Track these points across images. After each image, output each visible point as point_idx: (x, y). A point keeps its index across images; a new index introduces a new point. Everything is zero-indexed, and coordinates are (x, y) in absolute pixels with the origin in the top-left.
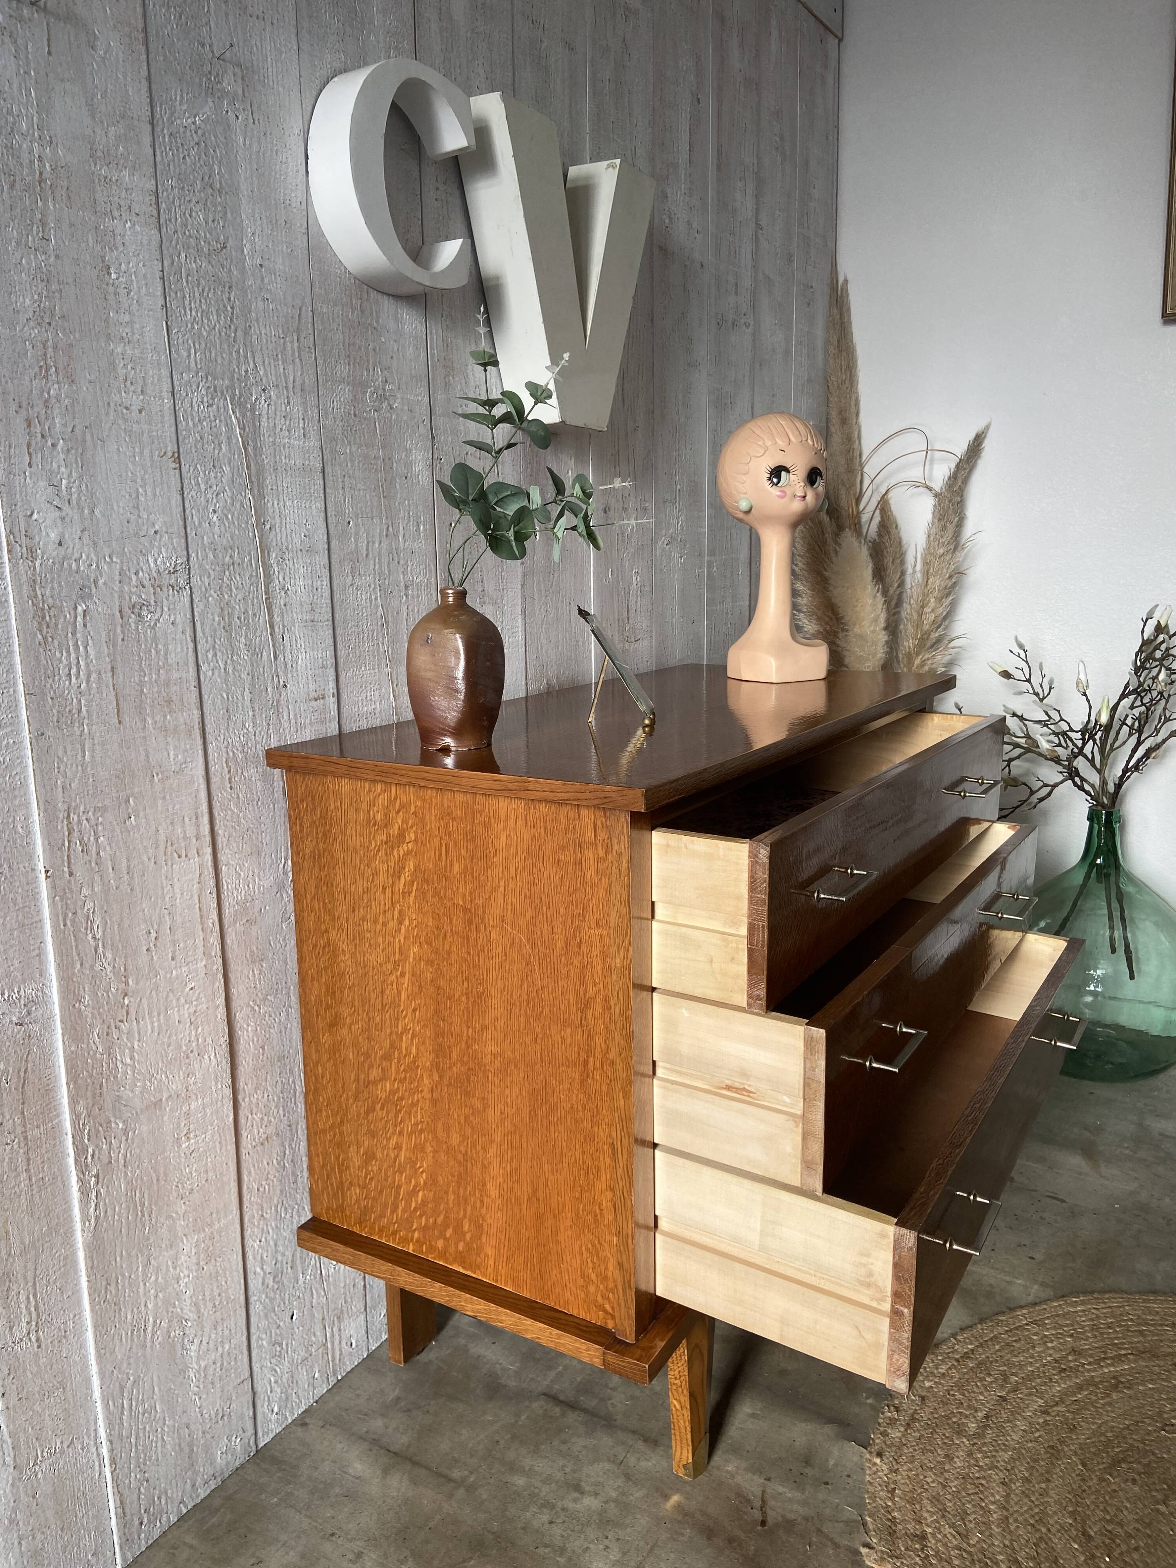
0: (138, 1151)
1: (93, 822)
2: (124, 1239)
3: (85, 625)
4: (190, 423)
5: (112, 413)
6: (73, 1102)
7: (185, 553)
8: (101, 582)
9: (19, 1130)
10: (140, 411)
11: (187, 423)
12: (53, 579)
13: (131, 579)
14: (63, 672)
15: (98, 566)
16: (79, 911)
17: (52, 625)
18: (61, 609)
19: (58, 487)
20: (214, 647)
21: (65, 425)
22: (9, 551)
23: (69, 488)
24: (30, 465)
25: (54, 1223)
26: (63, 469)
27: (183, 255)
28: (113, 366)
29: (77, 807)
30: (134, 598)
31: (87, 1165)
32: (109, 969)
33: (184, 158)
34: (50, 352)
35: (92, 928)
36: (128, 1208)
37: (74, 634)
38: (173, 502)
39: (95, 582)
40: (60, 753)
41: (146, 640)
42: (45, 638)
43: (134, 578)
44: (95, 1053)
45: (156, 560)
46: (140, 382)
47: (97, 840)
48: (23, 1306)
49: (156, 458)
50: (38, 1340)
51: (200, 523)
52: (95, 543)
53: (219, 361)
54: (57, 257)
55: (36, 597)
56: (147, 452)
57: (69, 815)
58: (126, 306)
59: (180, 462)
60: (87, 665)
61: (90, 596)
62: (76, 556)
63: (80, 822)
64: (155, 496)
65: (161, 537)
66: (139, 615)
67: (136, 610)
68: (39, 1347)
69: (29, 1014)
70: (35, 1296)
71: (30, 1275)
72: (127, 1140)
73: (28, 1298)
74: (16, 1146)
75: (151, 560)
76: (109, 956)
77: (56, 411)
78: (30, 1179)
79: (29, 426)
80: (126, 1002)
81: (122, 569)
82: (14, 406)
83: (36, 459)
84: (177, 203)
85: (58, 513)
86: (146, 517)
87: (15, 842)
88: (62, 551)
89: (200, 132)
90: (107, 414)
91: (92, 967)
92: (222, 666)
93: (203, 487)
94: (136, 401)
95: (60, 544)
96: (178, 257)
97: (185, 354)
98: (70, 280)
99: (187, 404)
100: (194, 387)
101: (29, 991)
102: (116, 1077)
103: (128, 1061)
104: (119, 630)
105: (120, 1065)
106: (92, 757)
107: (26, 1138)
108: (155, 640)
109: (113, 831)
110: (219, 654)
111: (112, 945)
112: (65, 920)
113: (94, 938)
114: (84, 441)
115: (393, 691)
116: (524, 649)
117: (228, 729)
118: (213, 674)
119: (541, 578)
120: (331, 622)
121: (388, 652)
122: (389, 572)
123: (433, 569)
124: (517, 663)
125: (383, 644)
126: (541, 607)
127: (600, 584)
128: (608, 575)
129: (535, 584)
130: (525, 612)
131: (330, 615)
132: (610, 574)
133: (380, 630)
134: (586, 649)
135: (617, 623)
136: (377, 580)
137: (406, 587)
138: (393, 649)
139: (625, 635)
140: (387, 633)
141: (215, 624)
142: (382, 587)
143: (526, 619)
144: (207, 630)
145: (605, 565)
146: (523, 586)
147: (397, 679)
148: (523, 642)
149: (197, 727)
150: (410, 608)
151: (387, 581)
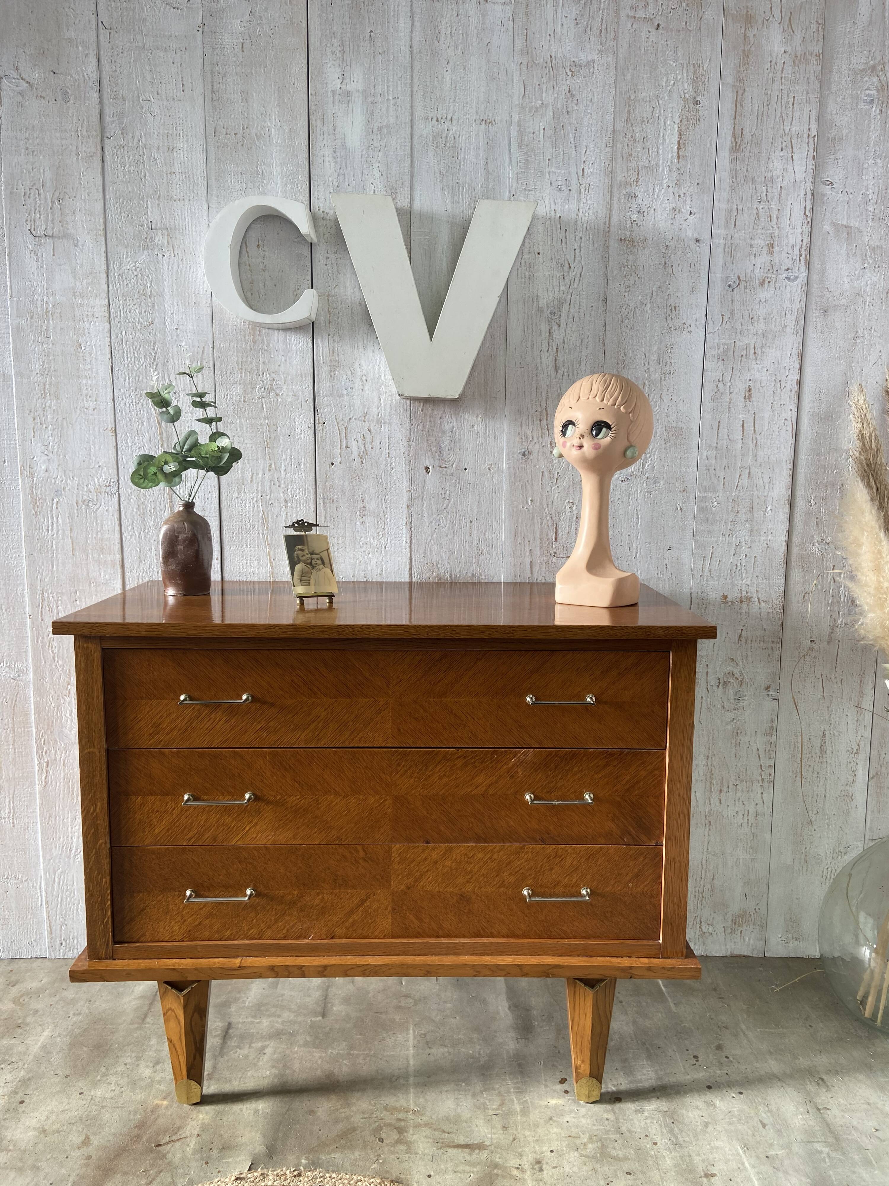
0: (71, 761)
1: (56, 599)
2: (61, 800)
3: (57, 508)
4: (124, 414)
5: (78, 411)
6: (37, 724)
7: (116, 476)
8: (67, 489)
9: (11, 725)
10: (94, 410)
11: (122, 414)
12: (42, 487)
13: (83, 488)
14: (45, 528)
15: (66, 481)
16: (46, 638)
17: (40, 507)
18: (45, 499)
19: (47, 446)
20: (133, 524)
21: (53, 418)
22: (21, 474)
23: (53, 446)
24: (34, 437)
25: (25, 775)
26: (51, 438)
27: (124, 332)
28: (80, 389)
29: (47, 590)
30: (85, 497)
31: (42, 755)
32: (60, 669)
33: (127, 284)
34: (47, 386)
35: (52, 647)
36: (64, 786)
37: (51, 511)
38: (110, 452)
39: (64, 489)
40: (40, 564)
41: (91, 518)
42: (36, 512)
43: (85, 488)
44: (50, 706)
45: (98, 480)
46: (95, 396)
47: (57, 607)
48: (7, 804)
49: (102, 431)
50: (13, 823)
51: (127, 462)
52: (65, 471)
53: (145, 380)
54: (53, 344)
55: (33, 493)
56: (96, 429)
57: (43, 593)
58: (89, 361)
59: (116, 433)
60: (57, 526)
61: (61, 495)
62: (55, 476)
63: (48, 597)
64: (100, 449)
65: (102, 469)
66: (87, 505)
67: (86, 503)
68: (14, 826)
69: (19, 676)
70: (13, 802)
71: (11, 792)
72: (66, 753)
73: (9, 802)
74: (8, 732)
75: (96, 480)
76: (61, 663)
77: (49, 412)
78: (15, 749)
79: (34, 419)
80: (69, 687)
81: (79, 483)
82: (28, 412)
83: (37, 434)
84: (121, 307)
85: (46, 457)
86: (94, 459)
87: (17, 599)
88: (47, 474)
89: (138, 270)
90: (76, 412)
91: (51, 665)
92: (137, 535)
93: (130, 444)
94: (92, 405)
95: (46, 471)
96: (121, 334)
97: (122, 380)
98: (60, 353)
99: (122, 404)
100: (127, 395)
101: (19, 666)
102: (61, 721)
103: (68, 716)
104: (75, 511)
105: (64, 717)
106: (57, 569)
107: (14, 730)
108: (96, 517)
109: (67, 605)
110: (135, 528)
111: (63, 658)
112: (38, 639)
113: (53, 652)
114: (62, 425)
115: (271, 562)
116: (408, 549)
117: (139, 567)
118: (131, 538)
119: (432, 502)
120: (218, 518)
121: (267, 539)
122: (271, 492)
123: (312, 491)
124: (400, 558)
125: (263, 534)
126: (431, 522)
127: (515, 509)
128: (527, 503)
129: (425, 505)
130: (411, 524)
131: (218, 513)
132: (529, 502)
133: (260, 525)
134: (494, 557)
135: (538, 541)
136: (260, 496)
137: (286, 501)
138: (271, 537)
139: (552, 551)
140: (267, 528)
141: (134, 513)
142: (264, 500)
143: (413, 529)
144: (128, 516)
145: (523, 495)
146: (409, 507)
147: (275, 556)
148: (408, 545)
149: (118, 563)
150: (289, 514)
151: (268, 497)
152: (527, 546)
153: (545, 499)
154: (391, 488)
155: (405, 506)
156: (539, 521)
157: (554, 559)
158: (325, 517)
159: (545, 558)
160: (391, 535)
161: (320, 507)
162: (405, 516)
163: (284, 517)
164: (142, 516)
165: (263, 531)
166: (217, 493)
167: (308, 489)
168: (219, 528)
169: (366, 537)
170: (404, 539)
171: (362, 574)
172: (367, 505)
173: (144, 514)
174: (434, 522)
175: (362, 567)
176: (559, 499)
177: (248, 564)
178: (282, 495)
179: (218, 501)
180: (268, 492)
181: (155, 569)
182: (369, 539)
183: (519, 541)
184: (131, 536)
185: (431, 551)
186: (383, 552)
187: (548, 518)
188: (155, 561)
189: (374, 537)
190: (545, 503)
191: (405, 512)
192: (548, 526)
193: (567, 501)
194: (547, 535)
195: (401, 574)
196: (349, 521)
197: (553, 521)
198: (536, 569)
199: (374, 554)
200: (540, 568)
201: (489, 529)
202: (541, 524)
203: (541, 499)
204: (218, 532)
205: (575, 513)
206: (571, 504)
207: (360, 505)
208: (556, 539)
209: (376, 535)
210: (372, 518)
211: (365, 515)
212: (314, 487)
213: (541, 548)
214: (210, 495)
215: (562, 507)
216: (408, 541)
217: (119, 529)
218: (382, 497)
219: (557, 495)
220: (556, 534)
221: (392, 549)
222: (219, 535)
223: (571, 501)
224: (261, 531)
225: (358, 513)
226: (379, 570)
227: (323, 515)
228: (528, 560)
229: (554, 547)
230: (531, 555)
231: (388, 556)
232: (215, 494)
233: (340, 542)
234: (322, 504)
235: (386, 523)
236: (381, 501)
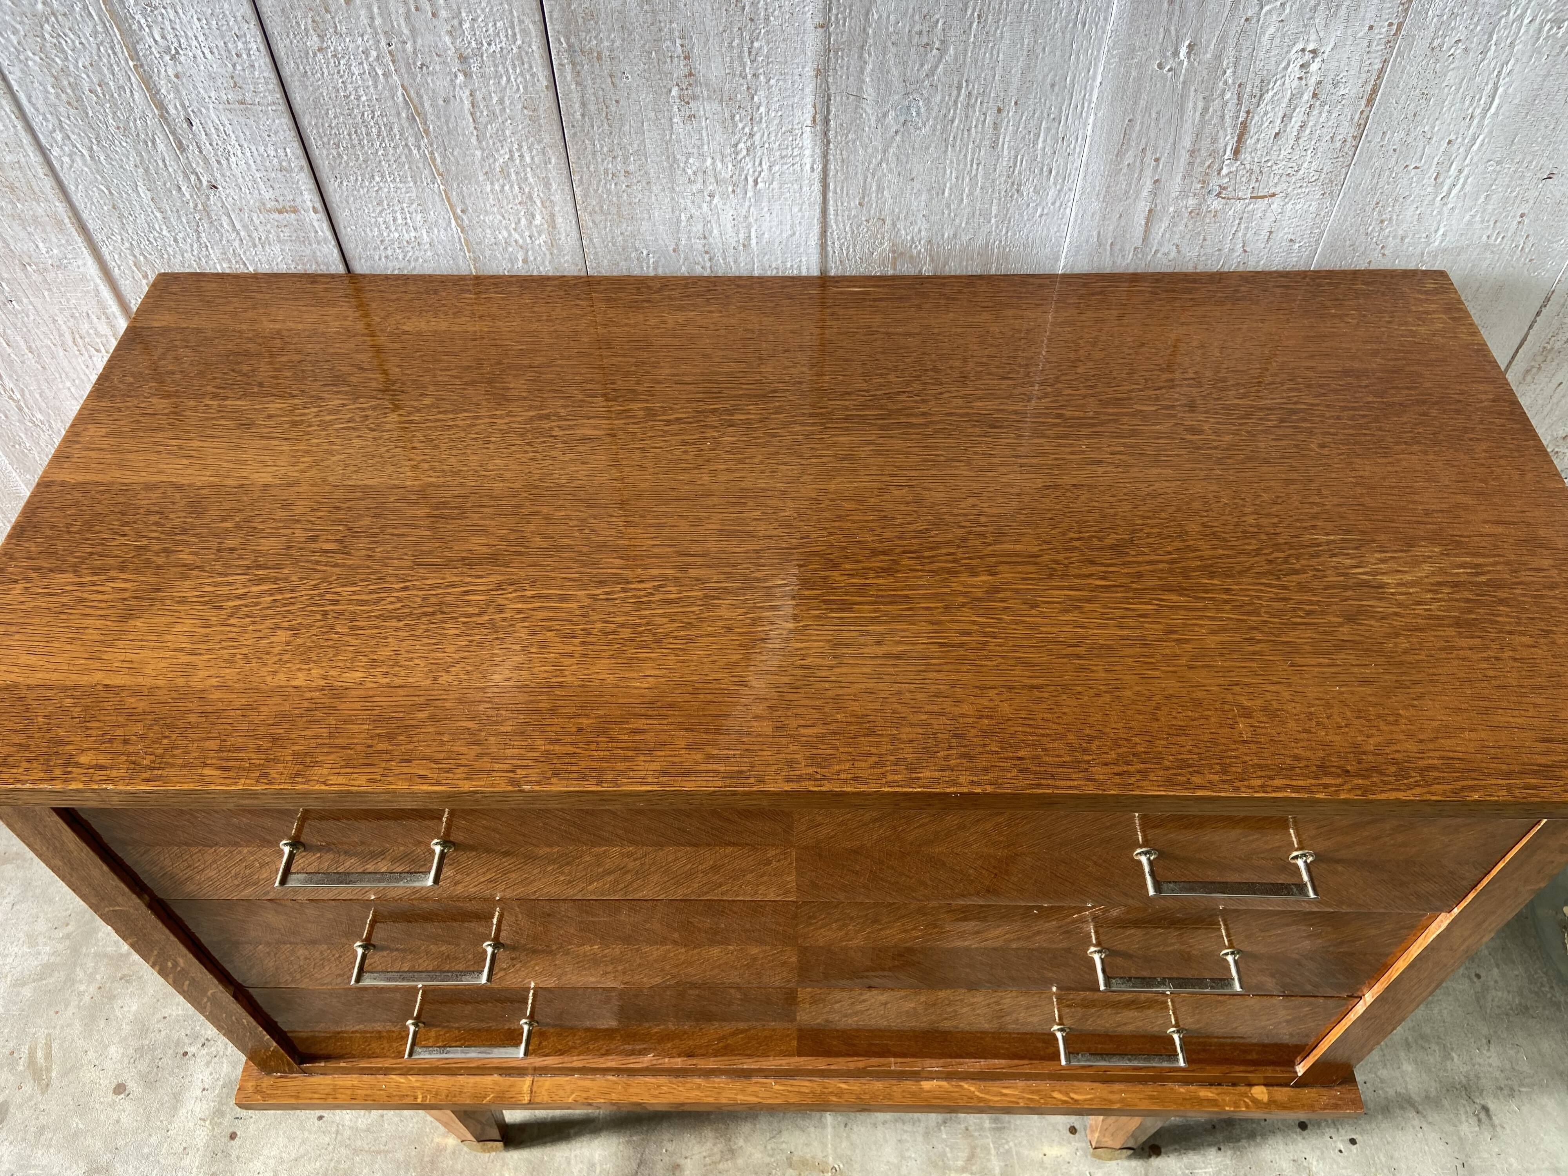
115: (456, 218)
116: (817, 187)
117: (123, 227)
118: (73, 161)
119: (890, 57)
120: (283, 107)
121: (434, 160)
122: (413, 30)
123: (534, 30)
124: (795, 209)
125: (419, 148)
126: (885, 115)
127: (1134, 73)
128: (1176, 53)
129: (869, 67)
130: (827, 121)
131: (278, 95)
132: (1183, 51)
133: (406, 125)
134: (1050, 199)
135: (1184, 157)
136: (383, 43)
137: (463, 59)
138: (444, 157)
139: (1214, 183)
140: (427, 131)
141: (52, 97)
142: (399, 56)
143: (831, 134)
144: (40, 104)
145: (1167, 31)
146: (821, 73)
147: (463, 202)
148: (817, 175)
149: (67, 221)
150: (479, 95)
151: (409, 47)
152: (1148, 172)
153: (1231, 42)
154: (767, 19)
155: (809, 71)
156: (1200, 105)
157: (1216, 204)
158: (583, 104)
159: (1192, 202)
160: (770, 150)
161: (566, 77)
162: (809, 99)
163: (467, 105)
164: (77, 103)
165: (417, 140)
166: (260, 38)
167: (521, 22)
168: (293, 133)
169: (702, 156)
170: (808, 161)
171: (699, 244)
172: (700, 67)
173: (79, 99)
174: (892, 114)
175: (698, 228)
176: (1277, 41)
177: (400, 221)
178: (447, 39)
179: (268, 60)
180: (406, 31)
181: (165, 232)
182: (709, 161)
183: (1129, 159)
184: (70, 156)
185: (880, 189)
186: (750, 194)
187: (1228, 96)
188: (158, 215)
189: (723, 156)
190: (1230, 52)
191: (810, 89)
192: (1223, 117)
193: (1300, 46)
194: (1214, 141)
195: (798, 246)
196: (652, 115)
197: (1239, 103)
198: (1160, 228)
199: (724, 196)
200: (1173, 224)
201: (1048, 129)
202: (1206, 109)
203: (1222, 39)
204: (296, 145)
205: (1313, 81)
206: (1308, 56)
207: (680, 69)
208: (1236, 152)
209: (728, 150)
210: (716, 106)
211: (695, 97)
212: (538, 17)
213: (1187, 175)
214: (240, 45)
215: (1278, 63)
216: (818, 167)
217: (29, 138)
218: (741, 45)
219: (1272, 30)
220: (1239, 141)
221: (775, 185)
222: (300, 152)
223: (1311, 47)
224: (411, 141)
225: (675, 92)
226: (742, 236)
227: (576, 97)
228: (1142, 207)
229: (1224, 172)
230: (1154, 194)
231: (765, 204)
232: (256, 43)
233: (632, 168)
234: (568, 68)
235: (757, 117)
236: (741, 57)
